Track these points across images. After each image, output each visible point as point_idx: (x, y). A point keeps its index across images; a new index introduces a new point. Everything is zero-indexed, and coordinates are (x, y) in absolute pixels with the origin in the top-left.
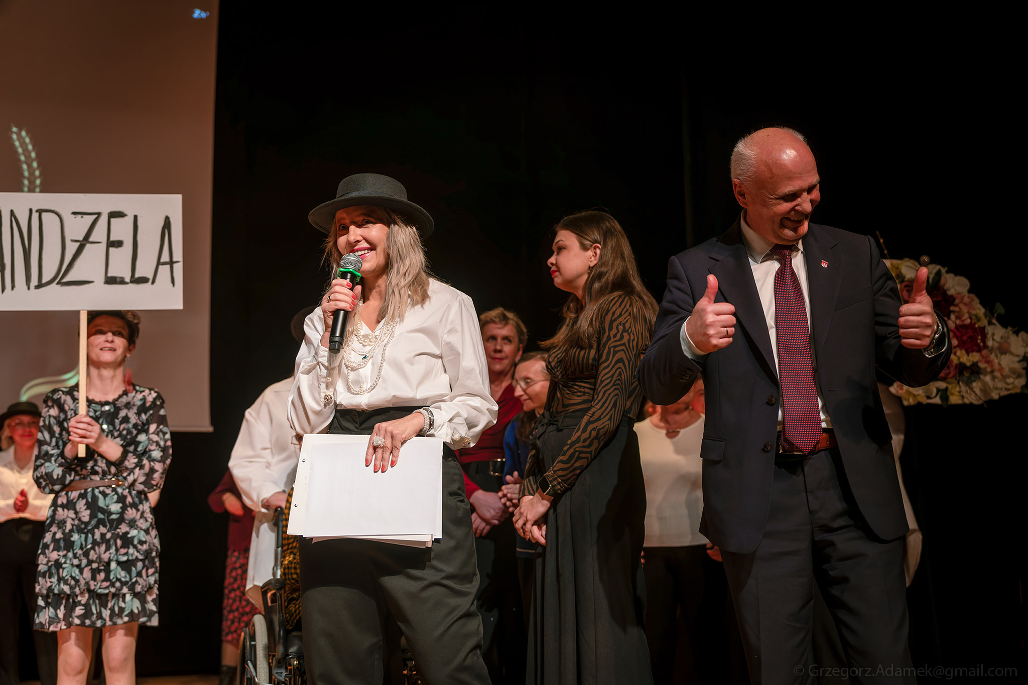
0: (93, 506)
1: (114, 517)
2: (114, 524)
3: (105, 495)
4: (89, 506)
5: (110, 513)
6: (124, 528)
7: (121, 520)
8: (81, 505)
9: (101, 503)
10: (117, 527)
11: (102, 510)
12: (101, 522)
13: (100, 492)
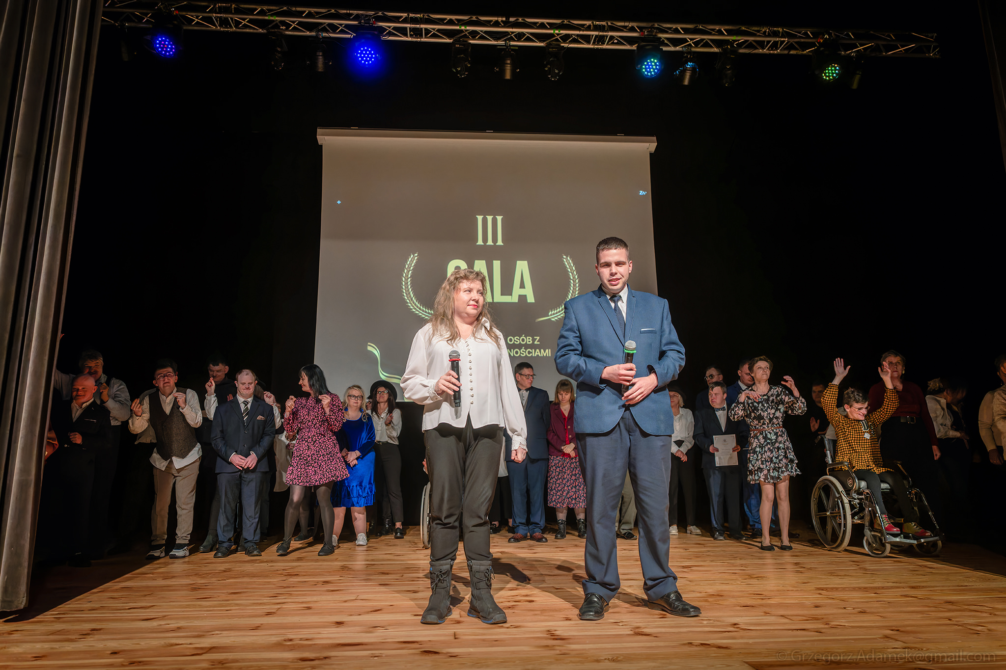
0: (765, 438)
1: (773, 441)
2: (773, 444)
3: (770, 433)
4: (764, 438)
5: (772, 440)
6: (777, 445)
7: (776, 441)
8: (761, 437)
9: (769, 436)
10: (774, 445)
11: (769, 439)
12: (768, 443)
13: (768, 432)
